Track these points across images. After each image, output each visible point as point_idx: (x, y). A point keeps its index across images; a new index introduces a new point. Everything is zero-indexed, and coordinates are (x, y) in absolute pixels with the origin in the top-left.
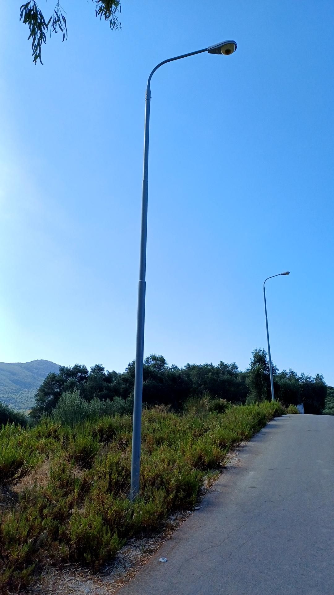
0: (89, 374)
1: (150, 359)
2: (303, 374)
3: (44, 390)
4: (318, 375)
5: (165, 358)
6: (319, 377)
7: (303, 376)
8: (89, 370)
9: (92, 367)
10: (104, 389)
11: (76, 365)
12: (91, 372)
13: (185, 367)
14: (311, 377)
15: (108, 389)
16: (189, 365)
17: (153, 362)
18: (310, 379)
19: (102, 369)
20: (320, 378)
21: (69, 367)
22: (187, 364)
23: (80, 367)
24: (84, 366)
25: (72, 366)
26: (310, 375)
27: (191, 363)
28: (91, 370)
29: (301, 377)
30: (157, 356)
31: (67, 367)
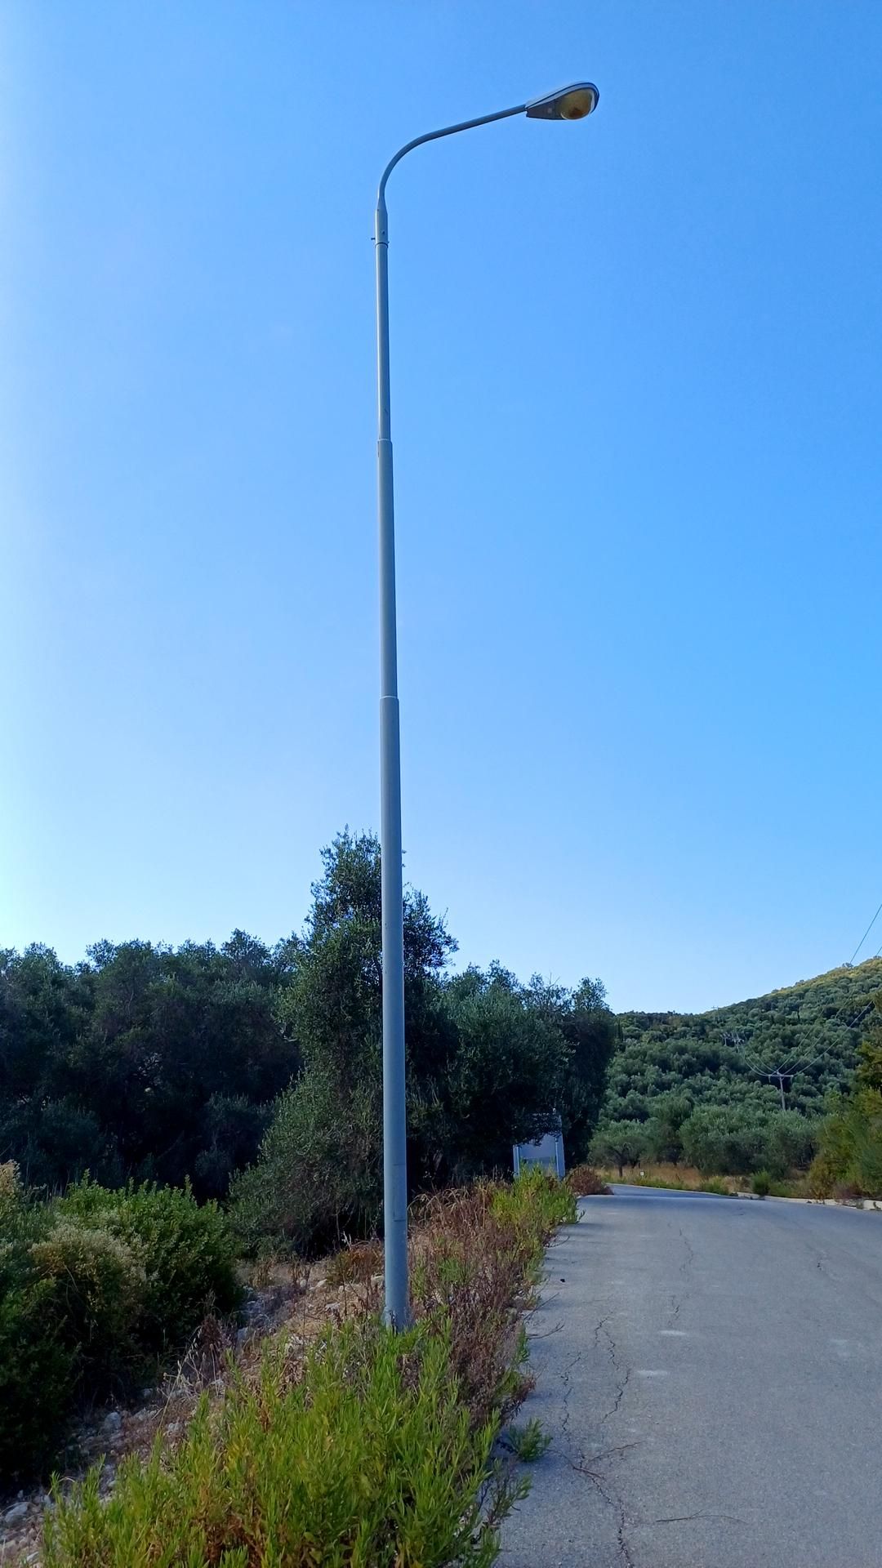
2: (539, 979)
4: (586, 982)
6: (590, 992)
7: (539, 985)
14: (564, 990)
18: (558, 997)
20: (593, 995)
26: (561, 984)
29: (530, 988)
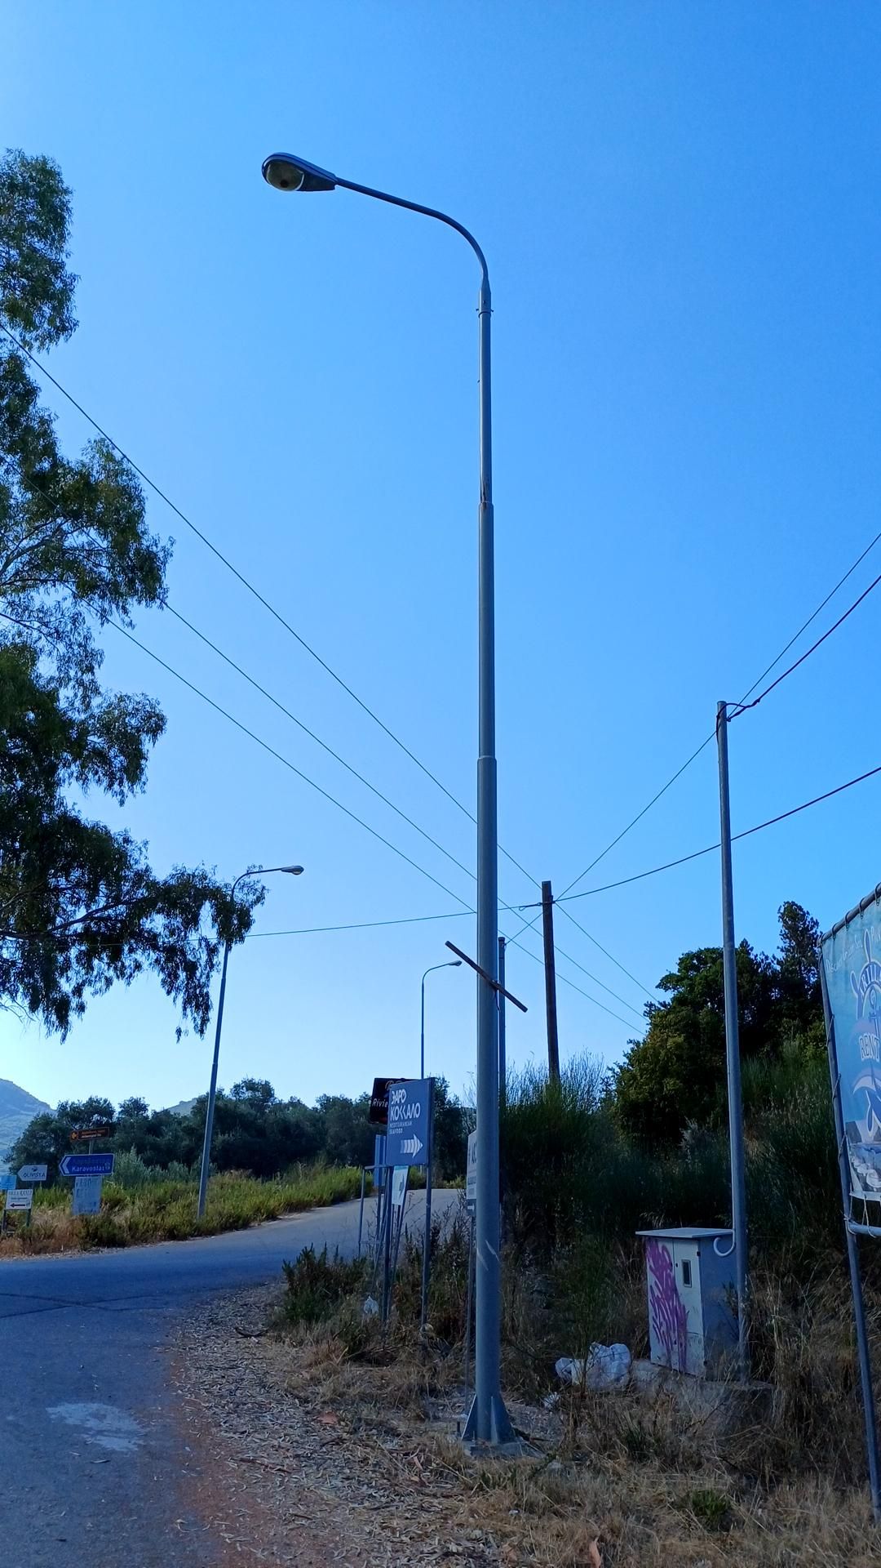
0: (116, 1115)
1: (243, 1087)
3: (26, 1149)
5: (273, 1085)
8: (118, 1109)
9: (122, 1103)
10: (148, 1147)
11: (90, 1099)
12: (120, 1113)
13: (317, 1101)
15: (155, 1147)
16: (328, 1099)
17: (248, 1094)
19: (144, 1108)
21: (76, 1102)
22: (322, 1095)
23: (100, 1103)
24: (105, 1101)
25: (84, 1100)
27: (331, 1094)
28: (120, 1110)
30: (257, 1081)
31: (73, 1103)
